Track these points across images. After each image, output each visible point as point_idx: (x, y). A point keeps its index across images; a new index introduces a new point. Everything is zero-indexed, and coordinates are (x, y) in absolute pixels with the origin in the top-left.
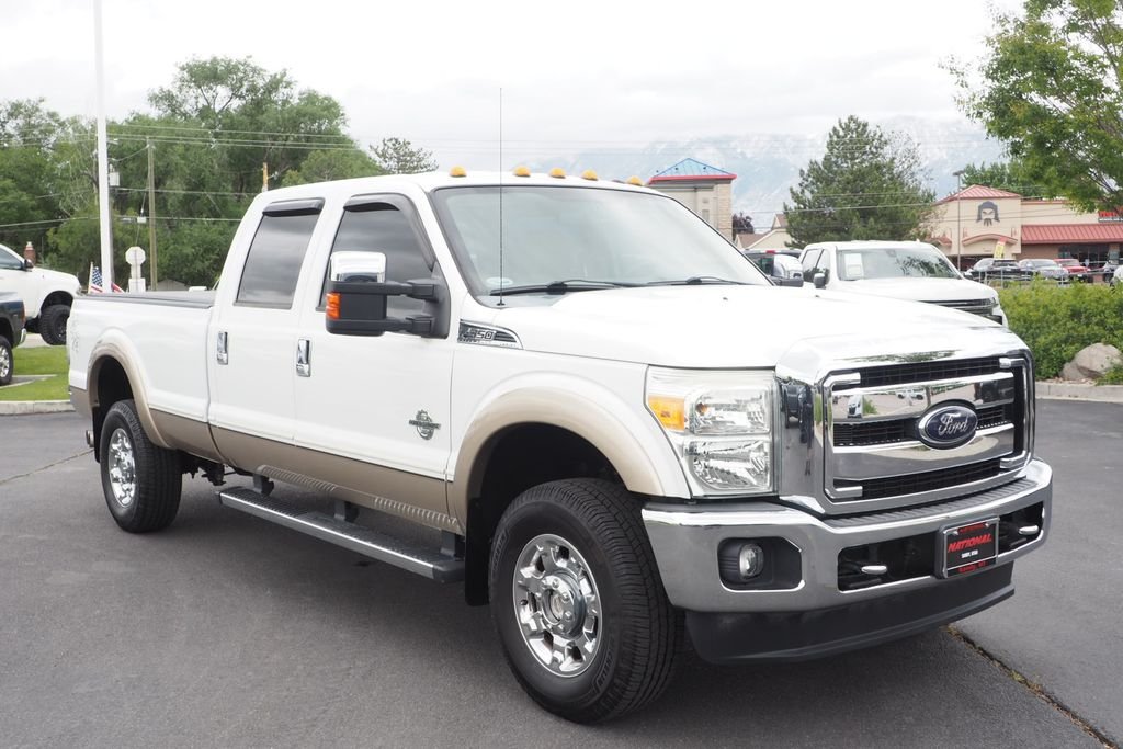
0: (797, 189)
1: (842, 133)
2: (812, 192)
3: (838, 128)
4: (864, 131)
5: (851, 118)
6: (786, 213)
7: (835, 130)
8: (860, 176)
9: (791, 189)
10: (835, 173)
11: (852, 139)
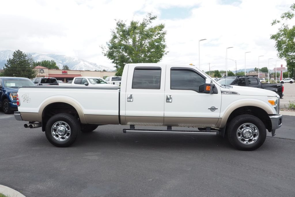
0: (7, 64)
1: (16, 53)
2: (10, 65)
3: (16, 52)
4: (21, 53)
5: (18, 50)
6: (4, 69)
7: (15, 52)
8: (22, 62)
9: (5, 64)
10: (16, 61)
11: (19, 55)
